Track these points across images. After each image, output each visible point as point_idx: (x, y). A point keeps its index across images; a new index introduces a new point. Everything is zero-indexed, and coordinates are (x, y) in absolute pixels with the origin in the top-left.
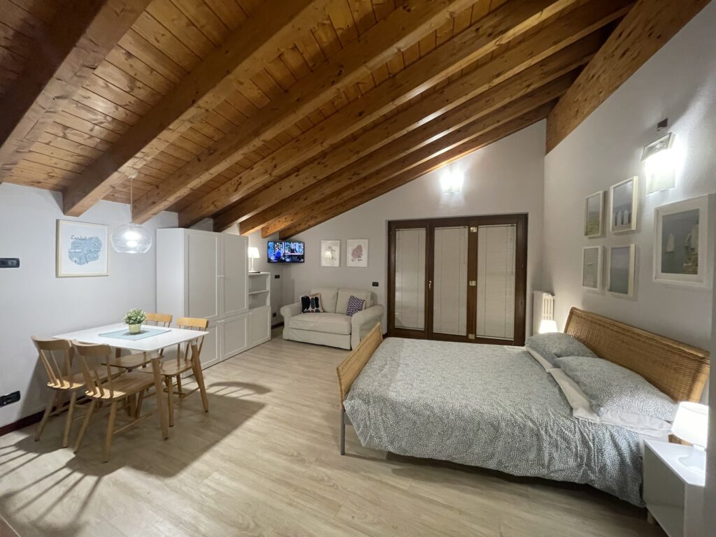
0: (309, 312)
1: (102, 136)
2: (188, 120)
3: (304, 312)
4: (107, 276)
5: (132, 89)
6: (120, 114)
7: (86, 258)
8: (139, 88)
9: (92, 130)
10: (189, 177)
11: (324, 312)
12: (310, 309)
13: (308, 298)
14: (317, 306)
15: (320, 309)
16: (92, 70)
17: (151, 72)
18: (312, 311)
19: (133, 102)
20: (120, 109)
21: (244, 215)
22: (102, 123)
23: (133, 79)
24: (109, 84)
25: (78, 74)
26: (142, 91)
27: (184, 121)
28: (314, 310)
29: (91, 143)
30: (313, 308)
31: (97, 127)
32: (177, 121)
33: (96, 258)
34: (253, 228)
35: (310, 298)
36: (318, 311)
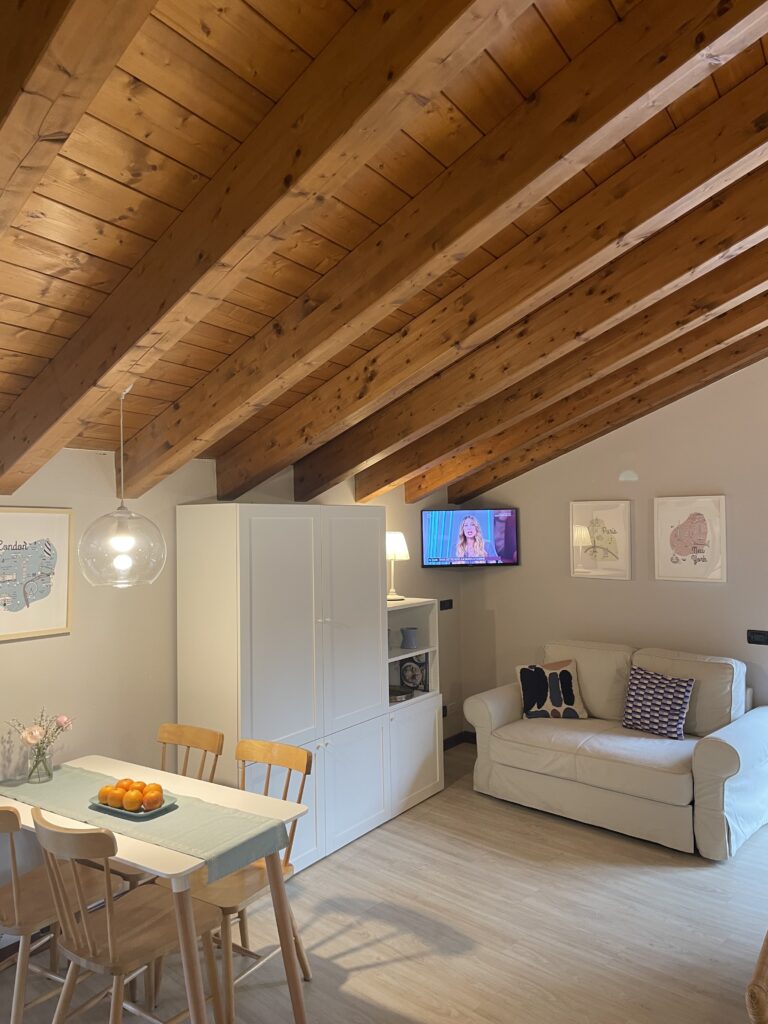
0: (545, 715)
1: (65, 303)
2: (270, 235)
3: (531, 716)
4: (68, 634)
5: (136, 174)
6: (107, 243)
7: (25, 594)
8: (154, 168)
9: (44, 292)
10: (255, 376)
11: (591, 716)
12: (548, 706)
13: (540, 672)
14: (570, 700)
15: (577, 707)
16: (56, 146)
17: (185, 119)
18: (556, 715)
19: (136, 208)
20: (107, 228)
21: (374, 453)
22: (66, 270)
23: (142, 147)
24: (86, 172)
25: (24, 164)
26: (158, 176)
27: (257, 238)
28: (561, 710)
29: (42, 322)
30: (557, 703)
31: (56, 283)
32: (244, 240)
33: (44, 592)
34: (388, 482)
35: (547, 673)
36: (571, 715)
